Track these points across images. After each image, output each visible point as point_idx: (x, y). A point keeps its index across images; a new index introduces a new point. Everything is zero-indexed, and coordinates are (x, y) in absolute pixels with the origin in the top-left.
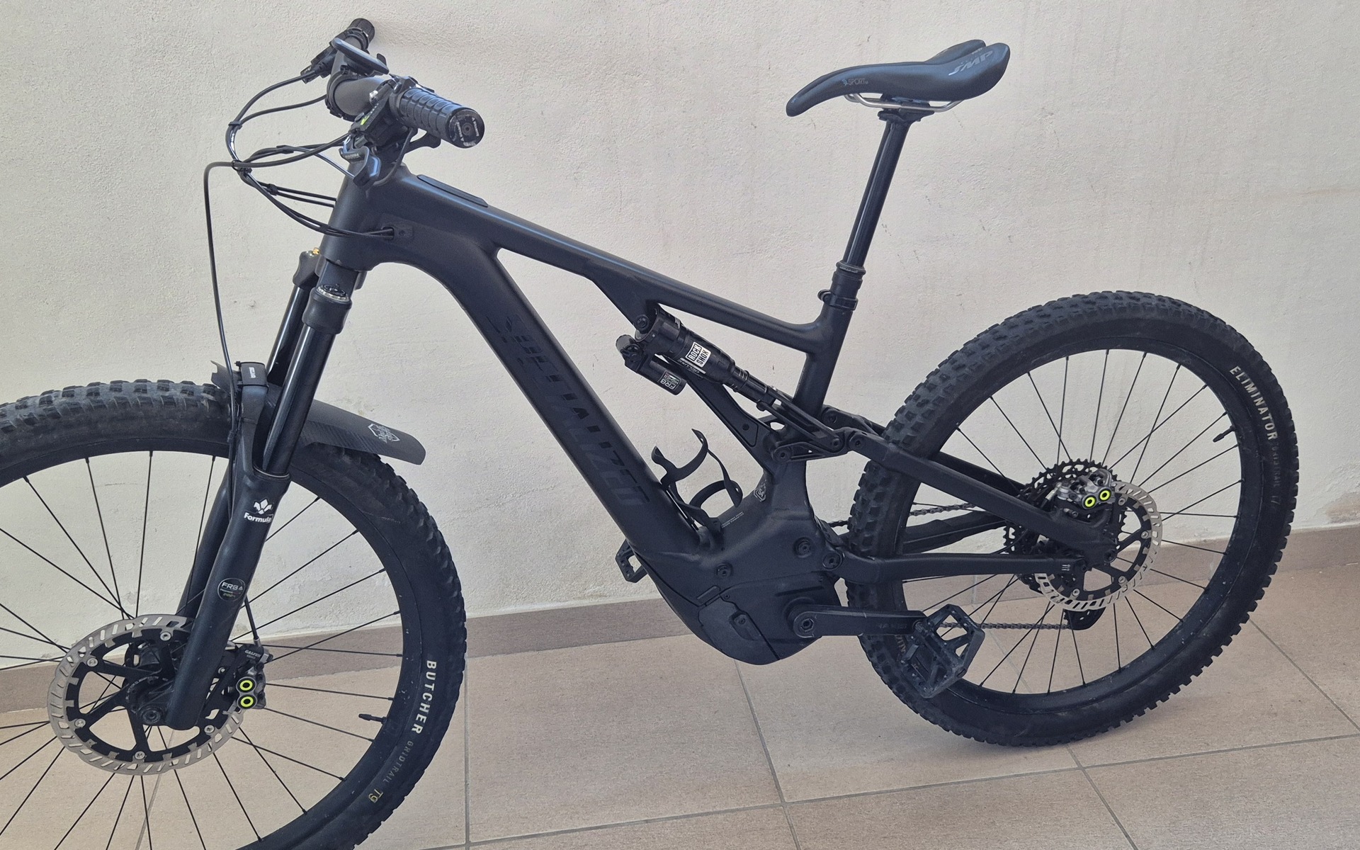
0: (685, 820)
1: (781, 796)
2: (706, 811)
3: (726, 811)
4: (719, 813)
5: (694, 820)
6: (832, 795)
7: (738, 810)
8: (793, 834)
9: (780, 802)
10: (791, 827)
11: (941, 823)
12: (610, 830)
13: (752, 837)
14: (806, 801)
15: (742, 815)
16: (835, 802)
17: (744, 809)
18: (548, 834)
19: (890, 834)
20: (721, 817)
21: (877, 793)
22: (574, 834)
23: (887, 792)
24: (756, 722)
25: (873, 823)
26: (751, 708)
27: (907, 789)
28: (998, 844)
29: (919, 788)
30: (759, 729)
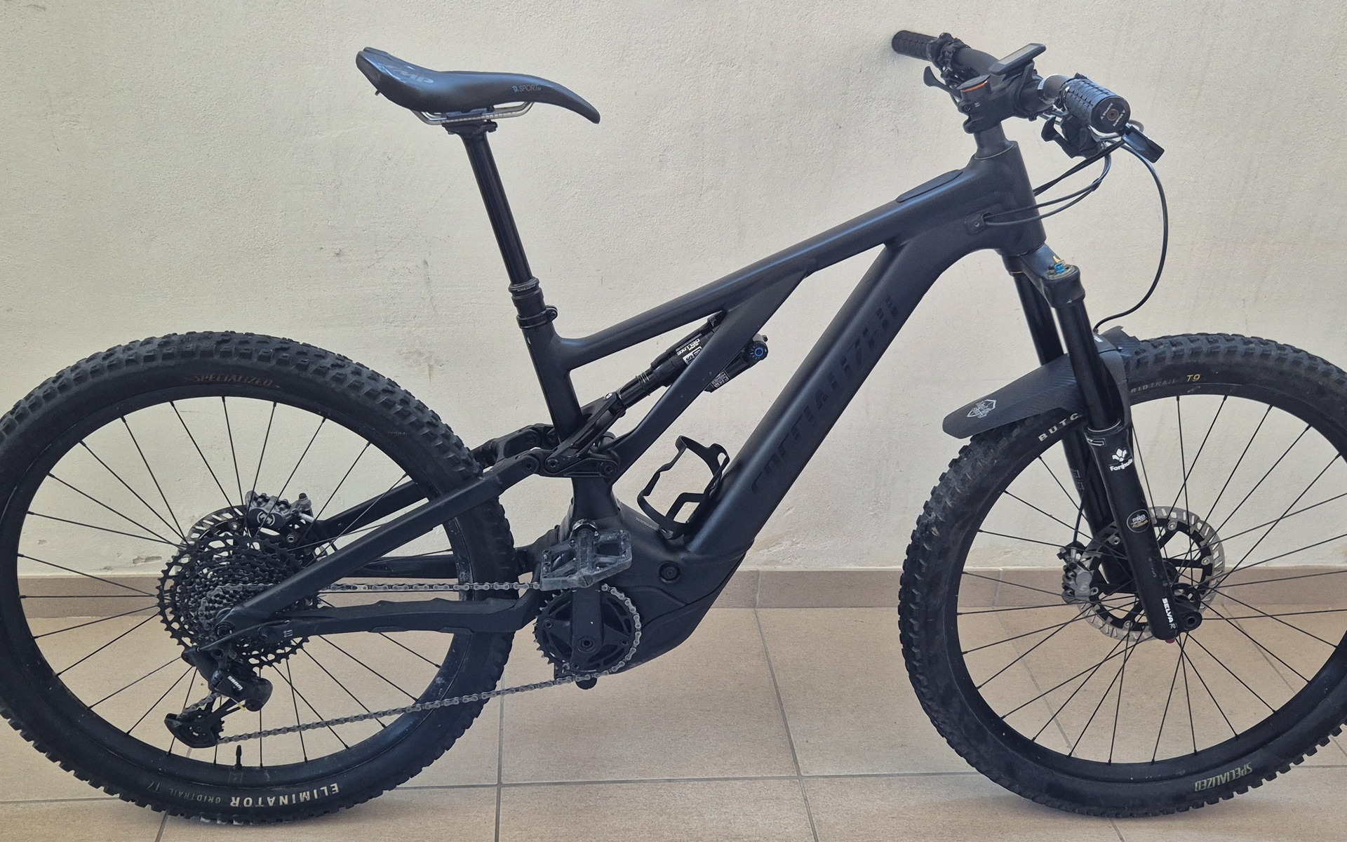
0: (705, 783)
1: (798, 770)
2: (726, 776)
3: (744, 778)
4: (737, 779)
5: (714, 784)
6: (846, 773)
7: (756, 778)
8: (808, 808)
9: (796, 775)
10: (806, 799)
11: (947, 809)
12: (635, 785)
13: (767, 804)
14: (821, 777)
15: (760, 784)
16: (849, 780)
17: (763, 778)
18: (576, 783)
19: (898, 814)
20: (739, 783)
21: (889, 775)
22: (601, 785)
23: (898, 775)
24: (779, 699)
25: (883, 803)
26: (775, 684)
27: (918, 775)
28: (1000, 836)
29: (929, 774)
30: (781, 704)
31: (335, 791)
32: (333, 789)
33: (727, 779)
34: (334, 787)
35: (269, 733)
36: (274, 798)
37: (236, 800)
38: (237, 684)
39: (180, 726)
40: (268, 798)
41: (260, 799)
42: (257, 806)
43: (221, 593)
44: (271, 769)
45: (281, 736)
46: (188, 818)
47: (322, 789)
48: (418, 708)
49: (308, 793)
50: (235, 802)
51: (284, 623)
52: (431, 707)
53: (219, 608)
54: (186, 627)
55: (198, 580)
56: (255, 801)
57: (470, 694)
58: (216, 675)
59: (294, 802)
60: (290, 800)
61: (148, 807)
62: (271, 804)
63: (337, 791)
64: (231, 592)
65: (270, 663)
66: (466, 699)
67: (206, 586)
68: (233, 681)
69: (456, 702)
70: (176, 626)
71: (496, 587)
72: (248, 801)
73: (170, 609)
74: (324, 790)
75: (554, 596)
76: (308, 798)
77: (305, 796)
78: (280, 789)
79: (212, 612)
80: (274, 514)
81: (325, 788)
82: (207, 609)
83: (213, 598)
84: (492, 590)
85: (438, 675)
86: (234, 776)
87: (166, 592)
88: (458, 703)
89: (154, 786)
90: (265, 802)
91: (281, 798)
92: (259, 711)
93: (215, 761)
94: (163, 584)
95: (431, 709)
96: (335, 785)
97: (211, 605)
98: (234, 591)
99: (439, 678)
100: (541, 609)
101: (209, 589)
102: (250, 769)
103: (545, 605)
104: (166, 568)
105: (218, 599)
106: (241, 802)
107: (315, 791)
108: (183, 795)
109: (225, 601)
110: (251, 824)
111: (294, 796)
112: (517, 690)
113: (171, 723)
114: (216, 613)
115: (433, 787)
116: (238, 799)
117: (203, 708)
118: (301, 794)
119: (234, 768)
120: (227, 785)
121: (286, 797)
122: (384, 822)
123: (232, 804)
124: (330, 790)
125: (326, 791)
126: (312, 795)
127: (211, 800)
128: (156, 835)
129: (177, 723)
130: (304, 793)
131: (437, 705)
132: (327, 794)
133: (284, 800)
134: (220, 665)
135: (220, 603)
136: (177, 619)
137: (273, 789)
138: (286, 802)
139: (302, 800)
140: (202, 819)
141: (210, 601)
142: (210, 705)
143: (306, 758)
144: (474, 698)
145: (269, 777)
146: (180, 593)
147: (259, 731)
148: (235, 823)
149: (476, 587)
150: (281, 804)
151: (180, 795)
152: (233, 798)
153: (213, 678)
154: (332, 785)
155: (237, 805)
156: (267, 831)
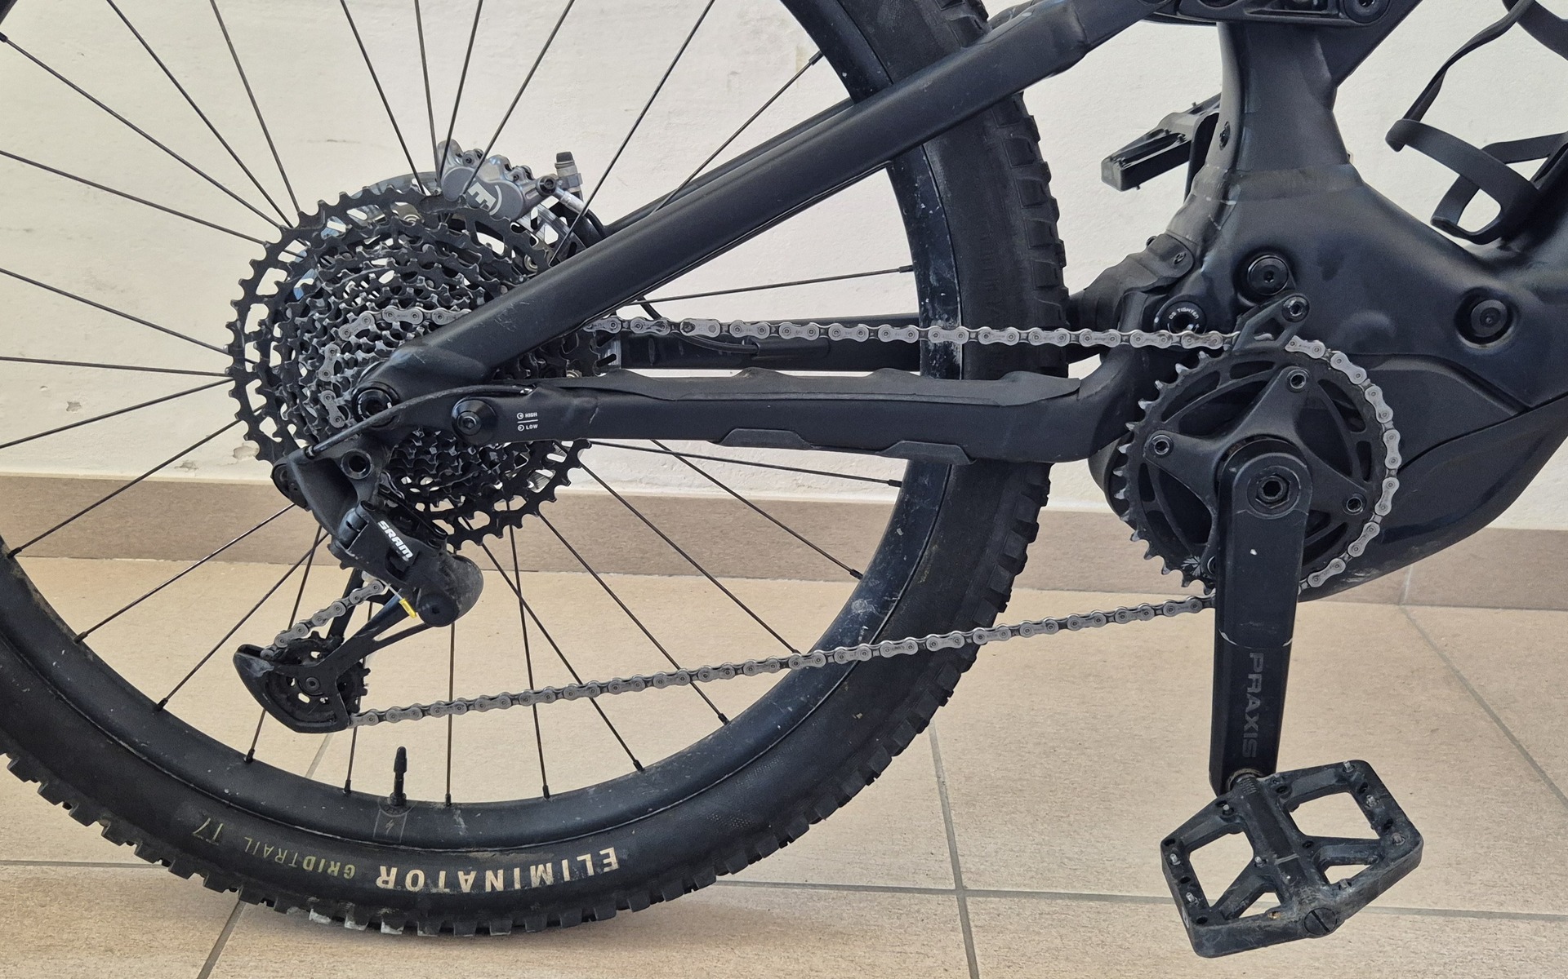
31: (609, 864)
32: (605, 861)
33: (1490, 915)
34: (607, 856)
35: (469, 705)
36: (473, 875)
37: (388, 875)
38: (399, 542)
39: (269, 674)
40: (461, 874)
41: (442, 874)
42: (434, 891)
43: (373, 328)
44: (469, 810)
45: (495, 713)
46: (282, 910)
47: (580, 858)
48: (819, 660)
49: (549, 865)
50: (386, 878)
51: (516, 394)
52: (849, 657)
53: (365, 362)
54: (292, 429)
55: (320, 302)
56: (432, 879)
57: (944, 631)
58: (351, 516)
59: (517, 886)
60: (509, 881)
61: (197, 878)
62: (466, 888)
63: (615, 866)
64: (396, 325)
65: (477, 536)
66: (936, 642)
67: (338, 313)
68: (391, 533)
69: (911, 647)
70: (268, 427)
71: (1036, 337)
72: (415, 879)
73: (257, 383)
74: (584, 861)
75: (1179, 368)
76: (549, 880)
77: (541, 873)
78: (487, 855)
79: (349, 373)
80: (501, 185)
81: (588, 857)
82: (338, 368)
83: (353, 339)
84: (1023, 348)
85: (858, 594)
86: (389, 819)
87: (248, 338)
88: (916, 650)
89: (210, 830)
90: (452, 882)
91: (489, 874)
92: (450, 626)
93: (348, 782)
94: (243, 316)
95: (850, 663)
96: (611, 851)
97: (347, 355)
98: (403, 324)
99: (859, 601)
100: (1142, 404)
101: (346, 321)
102: (423, 808)
103: (1153, 394)
104: (249, 274)
105: (364, 340)
106: (400, 880)
107: (565, 863)
108: (274, 853)
109: (380, 345)
110: (420, 933)
111: (517, 871)
112: (1062, 625)
113: (249, 665)
114: (359, 373)
115: (814, 886)
116: (394, 871)
117: (323, 631)
118: (533, 868)
119: (389, 802)
120: (368, 838)
121: (501, 872)
122: (713, 952)
123: (379, 883)
124: (598, 862)
125: (589, 865)
126: (558, 873)
127: (334, 869)
128: (211, 947)
129: (261, 667)
130: (541, 867)
131: (864, 653)
132: (591, 872)
133: (495, 881)
134: (362, 492)
135: (369, 350)
136: (271, 409)
137: (471, 855)
138: (499, 885)
139: (535, 882)
140: (313, 915)
141: (348, 348)
142: (340, 624)
143: (546, 789)
144: (954, 639)
145: (463, 826)
146: (278, 340)
147: (447, 700)
148: (385, 929)
149: (986, 336)
150: (488, 889)
151: (265, 855)
152: (383, 869)
153: (344, 525)
154: (602, 852)
155: (391, 886)
156: (455, 953)
